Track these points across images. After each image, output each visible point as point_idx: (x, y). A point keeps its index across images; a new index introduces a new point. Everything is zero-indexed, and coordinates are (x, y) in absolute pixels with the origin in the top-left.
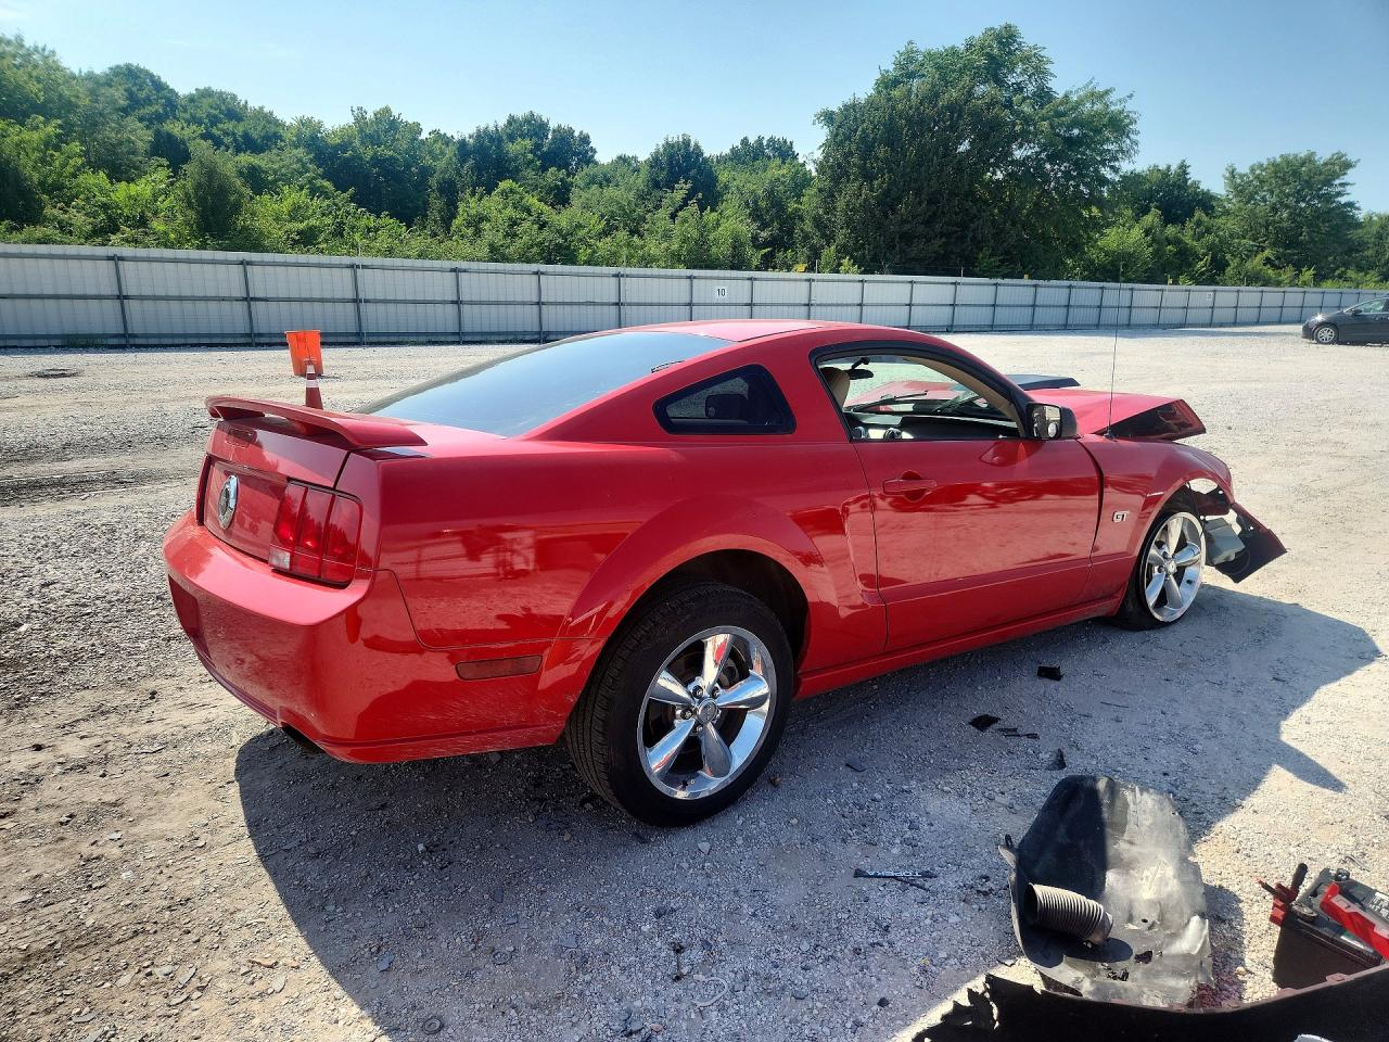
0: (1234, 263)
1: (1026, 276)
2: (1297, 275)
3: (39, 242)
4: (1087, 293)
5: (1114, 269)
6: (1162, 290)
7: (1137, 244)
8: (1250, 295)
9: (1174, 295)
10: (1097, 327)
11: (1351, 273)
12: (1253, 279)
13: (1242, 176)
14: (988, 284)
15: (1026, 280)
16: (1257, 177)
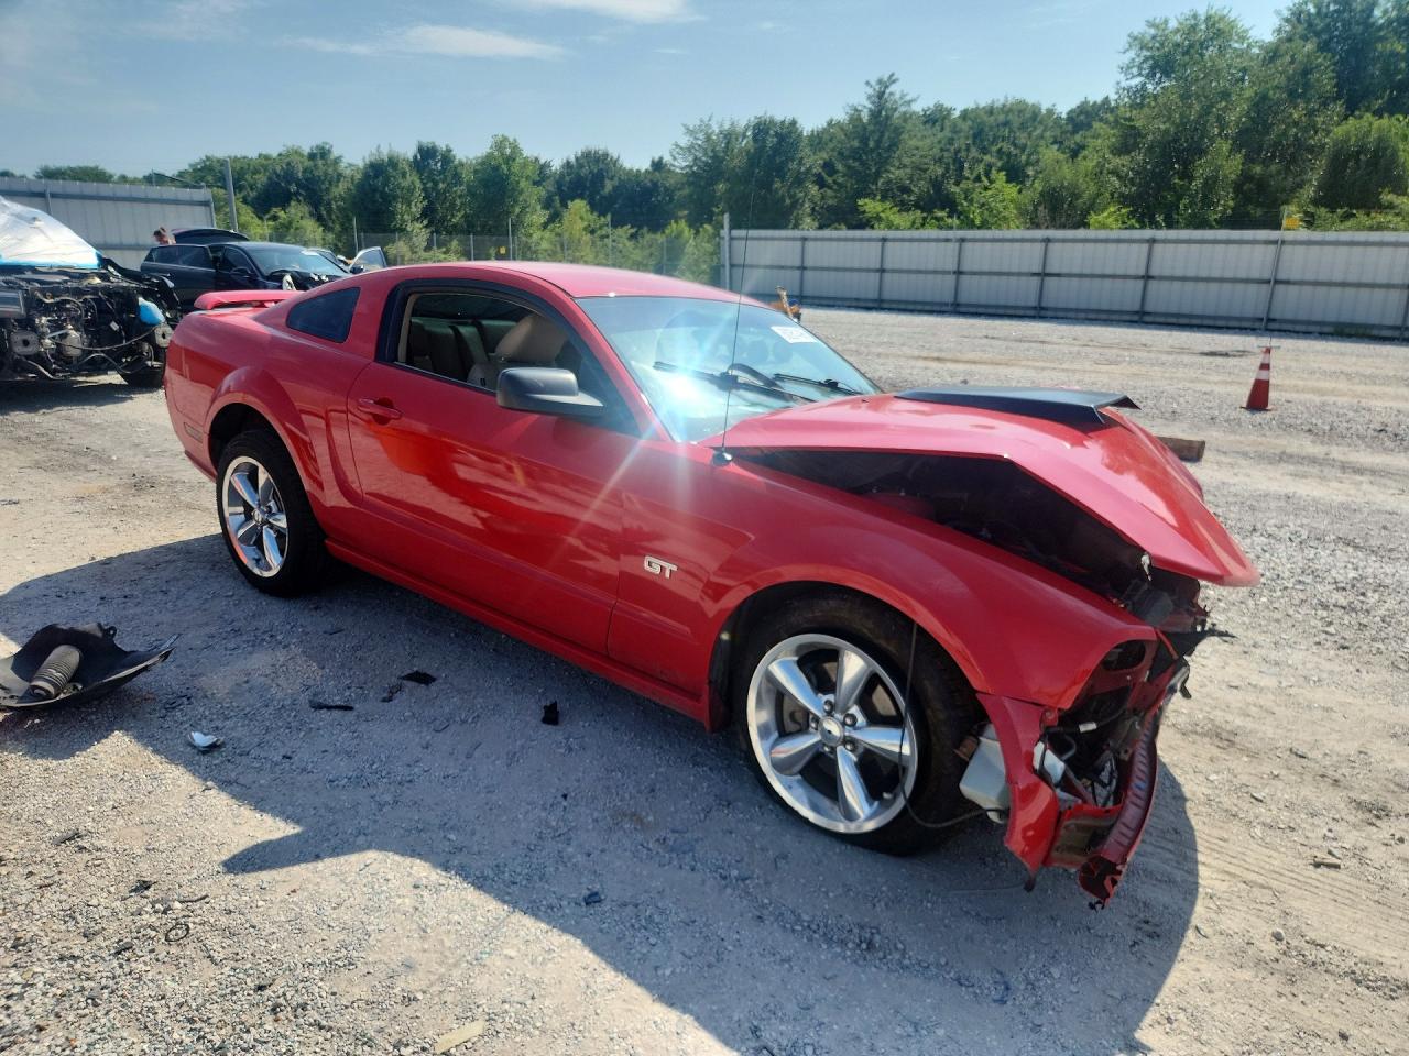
3: (1371, 229)
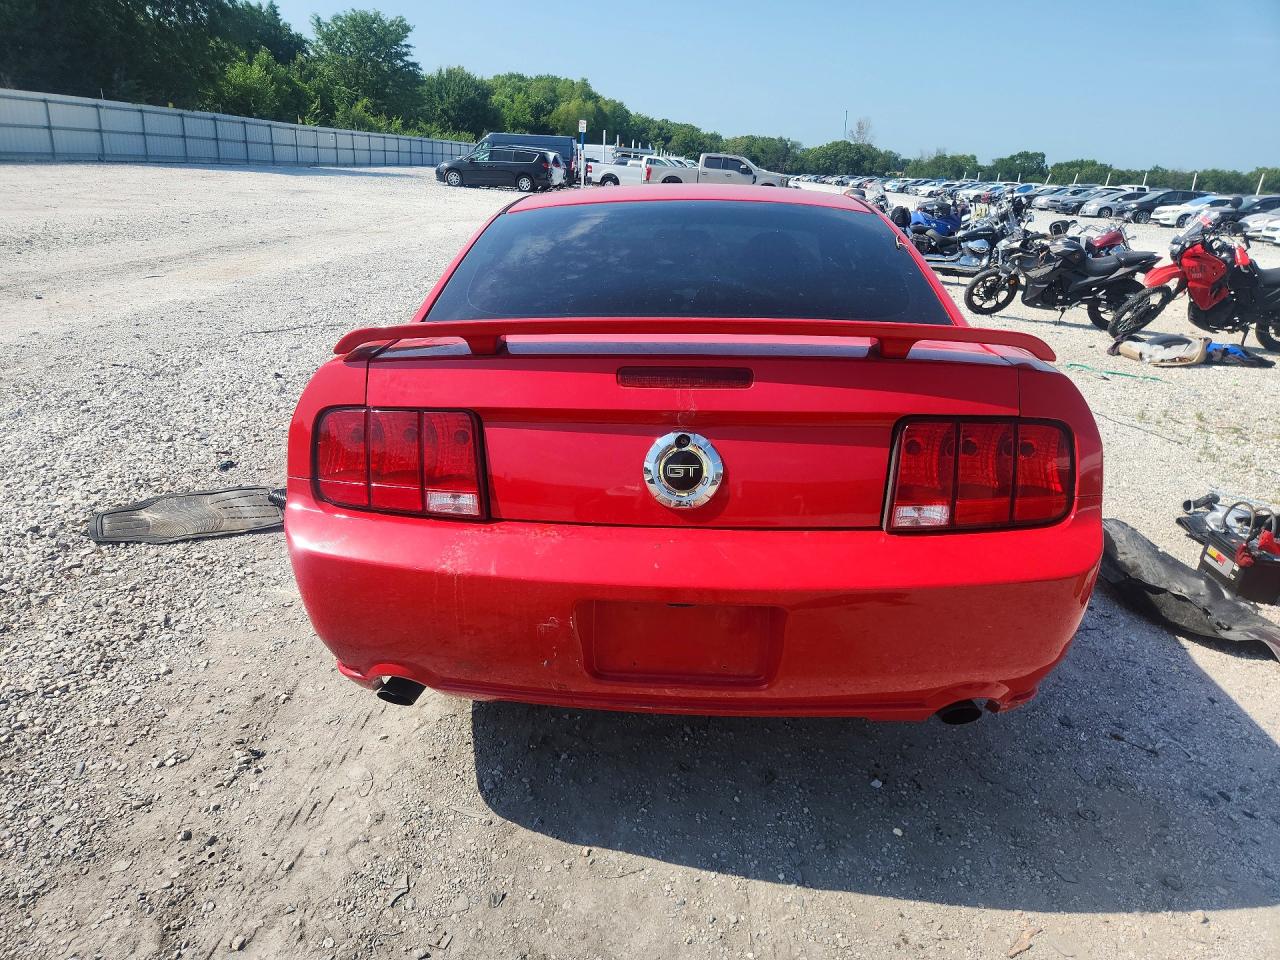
0: (342, 108)
1: (171, 105)
2: (390, 124)
4: (231, 126)
5: (244, 104)
6: (295, 129)
7: (262, 80)
8: (361, 139)
9: (305, 134)
10: (246, 162)
11: (421, 124)
12: (360, 124)
13: (327, 25)
14: (133, 110)
15: (170, 109)
16: (341, 28)
